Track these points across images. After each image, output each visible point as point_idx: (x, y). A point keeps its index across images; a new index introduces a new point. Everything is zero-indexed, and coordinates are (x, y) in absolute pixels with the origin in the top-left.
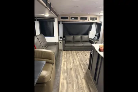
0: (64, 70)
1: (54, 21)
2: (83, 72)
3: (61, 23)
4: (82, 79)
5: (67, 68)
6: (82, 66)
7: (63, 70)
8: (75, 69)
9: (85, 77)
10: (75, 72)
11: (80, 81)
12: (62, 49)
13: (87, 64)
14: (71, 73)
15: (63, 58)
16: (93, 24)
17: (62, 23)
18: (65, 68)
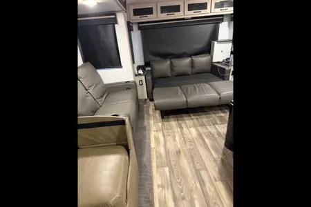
0: (159, 156)
1: (117, 23)
2: (215, 160)
3: (135, 27)
4: (216, 181)
5: (167, 152)
6: (207, 141)
7: (157, 158)
8: (190, 151)
9: (220, 173)
10: (190, 160)
11: (210, 190)
12: (146, 97)
13: (219, 134)
14: (182, 165)
15: (152, 122)
16: (222, 20)
17: (140, 28)
18: (162, 150)
